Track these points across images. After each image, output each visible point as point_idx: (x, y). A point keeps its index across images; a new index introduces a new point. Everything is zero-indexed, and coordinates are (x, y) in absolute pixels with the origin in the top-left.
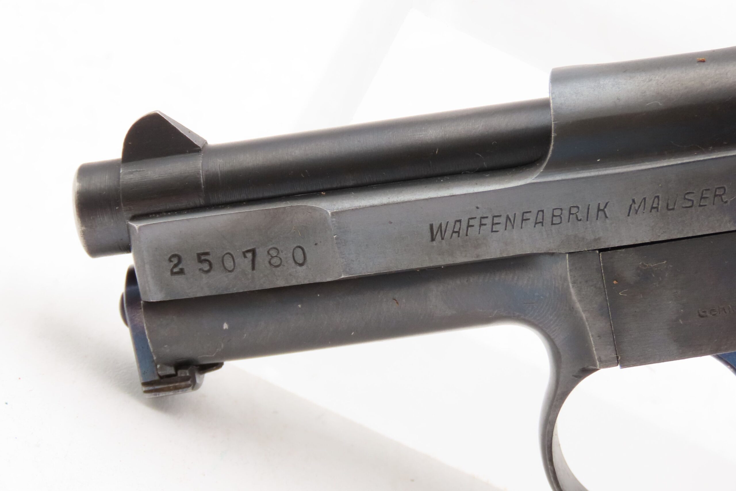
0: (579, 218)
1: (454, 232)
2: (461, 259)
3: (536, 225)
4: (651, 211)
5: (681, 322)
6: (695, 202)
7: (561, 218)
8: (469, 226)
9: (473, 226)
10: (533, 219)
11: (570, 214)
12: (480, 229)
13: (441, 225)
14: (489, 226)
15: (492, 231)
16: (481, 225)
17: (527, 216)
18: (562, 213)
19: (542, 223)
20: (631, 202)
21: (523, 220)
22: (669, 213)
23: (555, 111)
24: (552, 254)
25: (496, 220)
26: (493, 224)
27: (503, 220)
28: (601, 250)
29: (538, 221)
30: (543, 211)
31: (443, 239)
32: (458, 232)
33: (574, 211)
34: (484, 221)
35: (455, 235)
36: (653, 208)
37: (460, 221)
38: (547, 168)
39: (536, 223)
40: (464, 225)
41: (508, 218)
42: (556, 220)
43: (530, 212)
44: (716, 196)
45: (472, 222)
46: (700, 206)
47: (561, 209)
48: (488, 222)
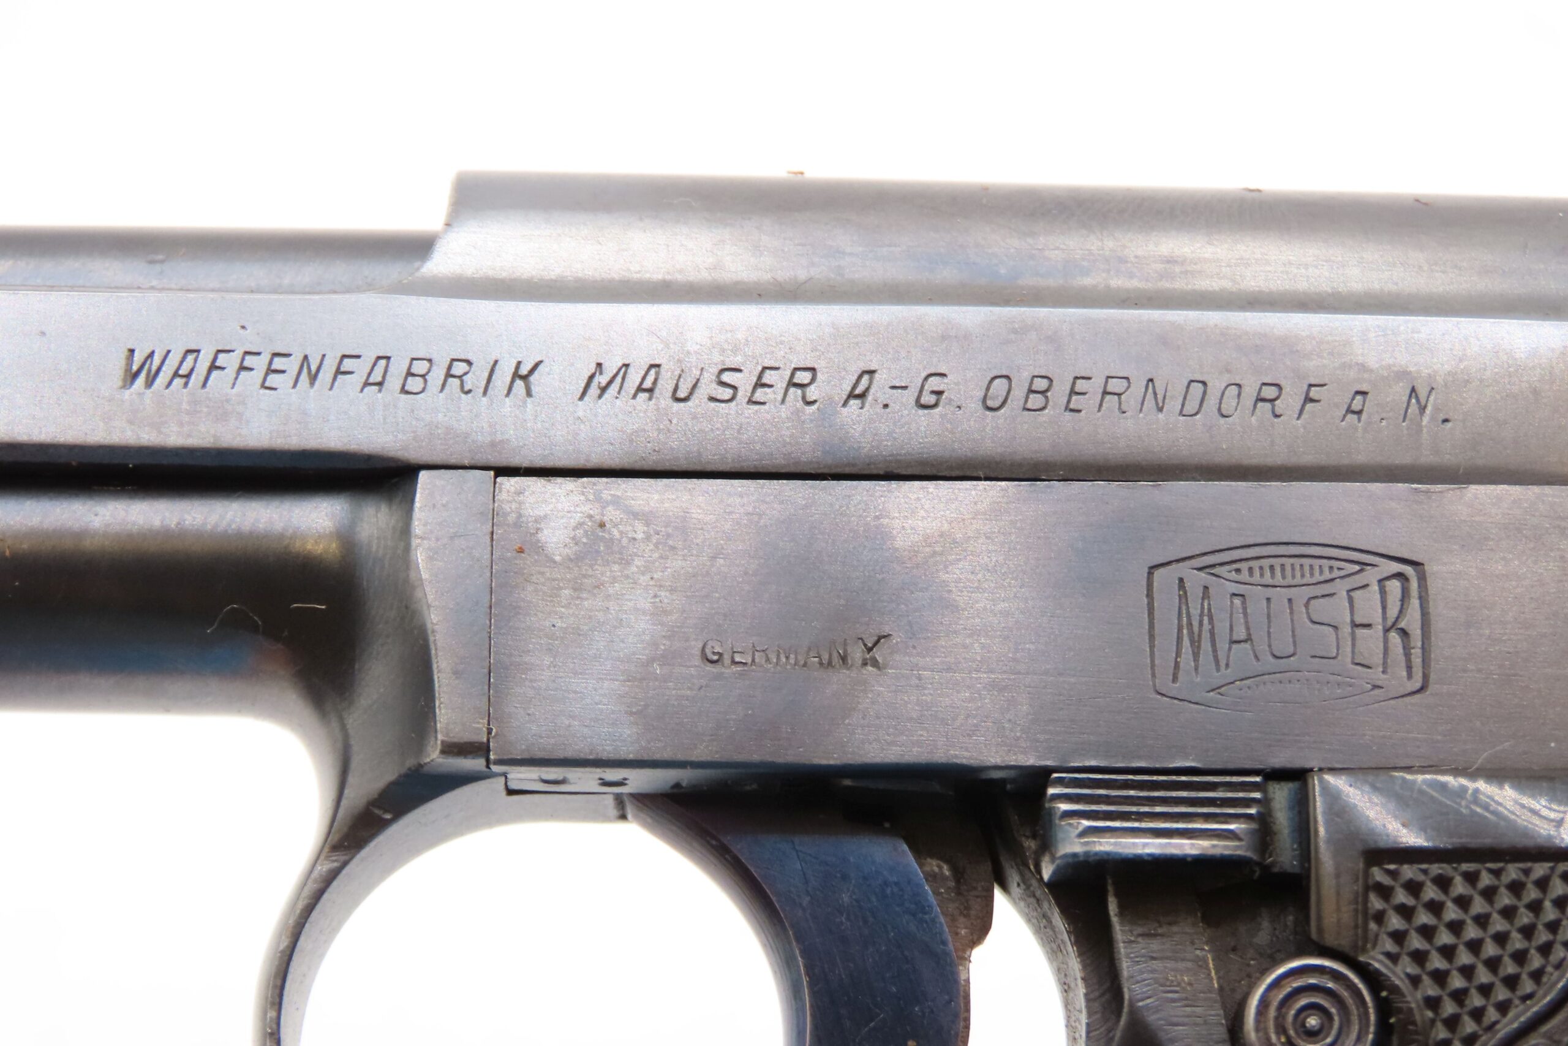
0: (466, 388)
1: (176, 374)
3: (367, 389)
4: (634, 397)
5: (657, 669)
6: (740, 394)
7: (426, 381)
8: (213, 367)
9: (222, 368)
10: (360, 374)
11: (449, 375)
12: (236, 378)
13: (151, 356)
14: (257, 375)
15: (263, 386)
16: (242, 368)
17: (348, 364)
18: (429, 371)
19: (380, 384)
20: (594, 368)
21: (339, 372)
22: (677, 406)
25: (278, 363)
26: (270, 371)
27: (291, 365)
28: (497, 470)
29: (371, 380)
30: (388, 358)
31: (148, 387)
32: (187, 378)
33: (459, 369)
34: (249, 361)
35: (178, 382)
36: (640, 389)
37: (194, 353)
39: (367, 384)
40: (204, 363)
41: (305, 362)
42: (414, 384)
43: (358, 357)
44: (792, 384)
45: (222, 360)
46: (751, 402)
47: (430, 362)
48: (259, 364)
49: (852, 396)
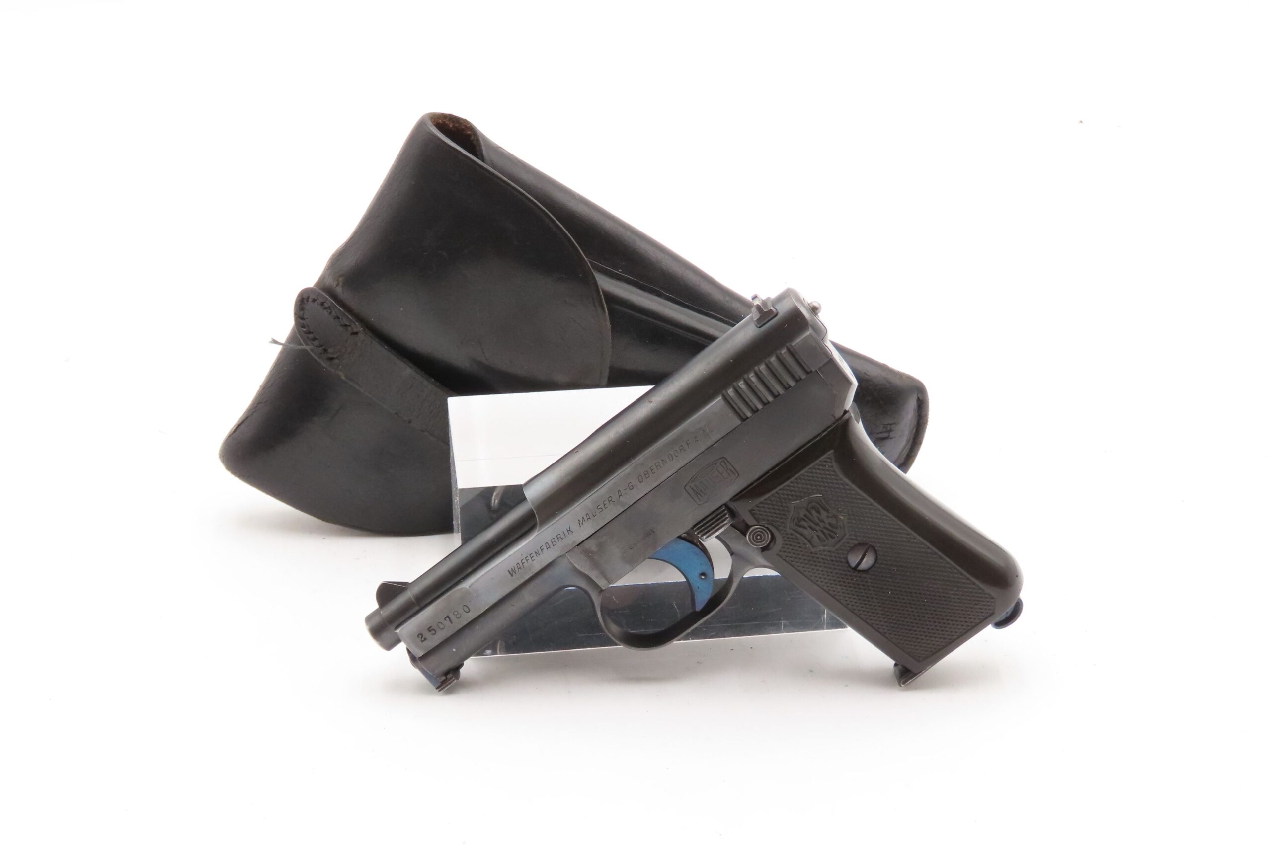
0: (562, 538)
1: (518, 569)
2: (527, 577)
3: (548, 550)
4: (588, 521)
5: (624, 555)
6: (603, 508)
8: (523, 563)
10: (545, 548)
11: (558, 538)
12: (527, 563)
13: (512, 569)
14: (530, 560)
15: (533, 561)
16: (527, 560)
17: (542, 548)
18: (555, 540)
19: (549, 547)
20: (578, 522)
21: (542, 550)
22: (595, 517)
23: (531, 502)
24: (561, 556)
25: (532, 556)
26: (531, 558)
27: (534, 554)
28: (578, 545)
29: (547, 548)
30: (547, 543)
31: (516, 573)
32: (520, 568)
33: (559, 536)
34: (527, 559)
35: (519, 570)
36: (588, 519)
37: (518, 563)
38: (540, 525)
40: (521, 564)
41: (535, 553)
42: (554, 543)
43: (543, 546)
44: (609, 501)
45: (523, 562)
46: (606, 508)
47: (553, 538)
48: (529, 558)
49: (620, 496)
